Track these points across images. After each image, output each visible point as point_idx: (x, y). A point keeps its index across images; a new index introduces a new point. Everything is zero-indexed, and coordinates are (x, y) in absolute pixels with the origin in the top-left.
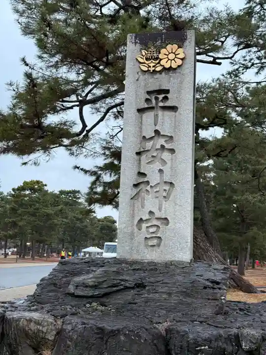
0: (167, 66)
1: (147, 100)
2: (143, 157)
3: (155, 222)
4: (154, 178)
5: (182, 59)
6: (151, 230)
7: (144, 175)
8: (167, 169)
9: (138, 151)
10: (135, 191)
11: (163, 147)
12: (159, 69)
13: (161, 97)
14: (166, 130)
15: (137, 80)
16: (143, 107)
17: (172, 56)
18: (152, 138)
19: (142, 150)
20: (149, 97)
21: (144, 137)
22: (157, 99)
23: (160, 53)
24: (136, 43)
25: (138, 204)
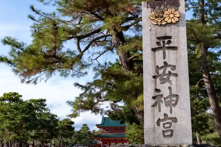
0: (169, 21)
1: (158, 43)
2: (158, 80)
3: (169, 121)
4: (165, 92)
5: (178, 18)
6: (167, 126)
7: (159, 90)
8: (173, 88)
9: (154, 75)
10: (154, 101)
11: (170, 72)
12: (164, 23)
13: (166, 41)
14: (171, 62)
15: (150, 30)
16: (155, 47)
17: (172, 16)
18: (162, 67)
19: (157, 74)
20: (158, 41)
21: (157, 66)
22: (164, 42)
23: (164, 14)
24: (148, 7)
25: (157, 109)
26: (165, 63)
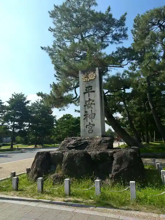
0: (91, 79)
1: (86, 90)
2: (86, 107)
3: (91, 126)
4: (89, 112)
5: (95, 77)
6: (90, 128)
7: (87, 112)
8: (93, 110)
9: (84, 105)
10: (85, 117)
11: (91, 103)
12: (89, 80)
13: (90, 88)
14: (92, 98)
15: (83, 84)
16: (85, 92)
17: (92, 76)
18: (88, 101)
19: (86, 105)
21: (86, 101)
22: (89, 89)
23: (88, 75)
24: (82, 73)
25: (86, 120)
26: (89, 99)
